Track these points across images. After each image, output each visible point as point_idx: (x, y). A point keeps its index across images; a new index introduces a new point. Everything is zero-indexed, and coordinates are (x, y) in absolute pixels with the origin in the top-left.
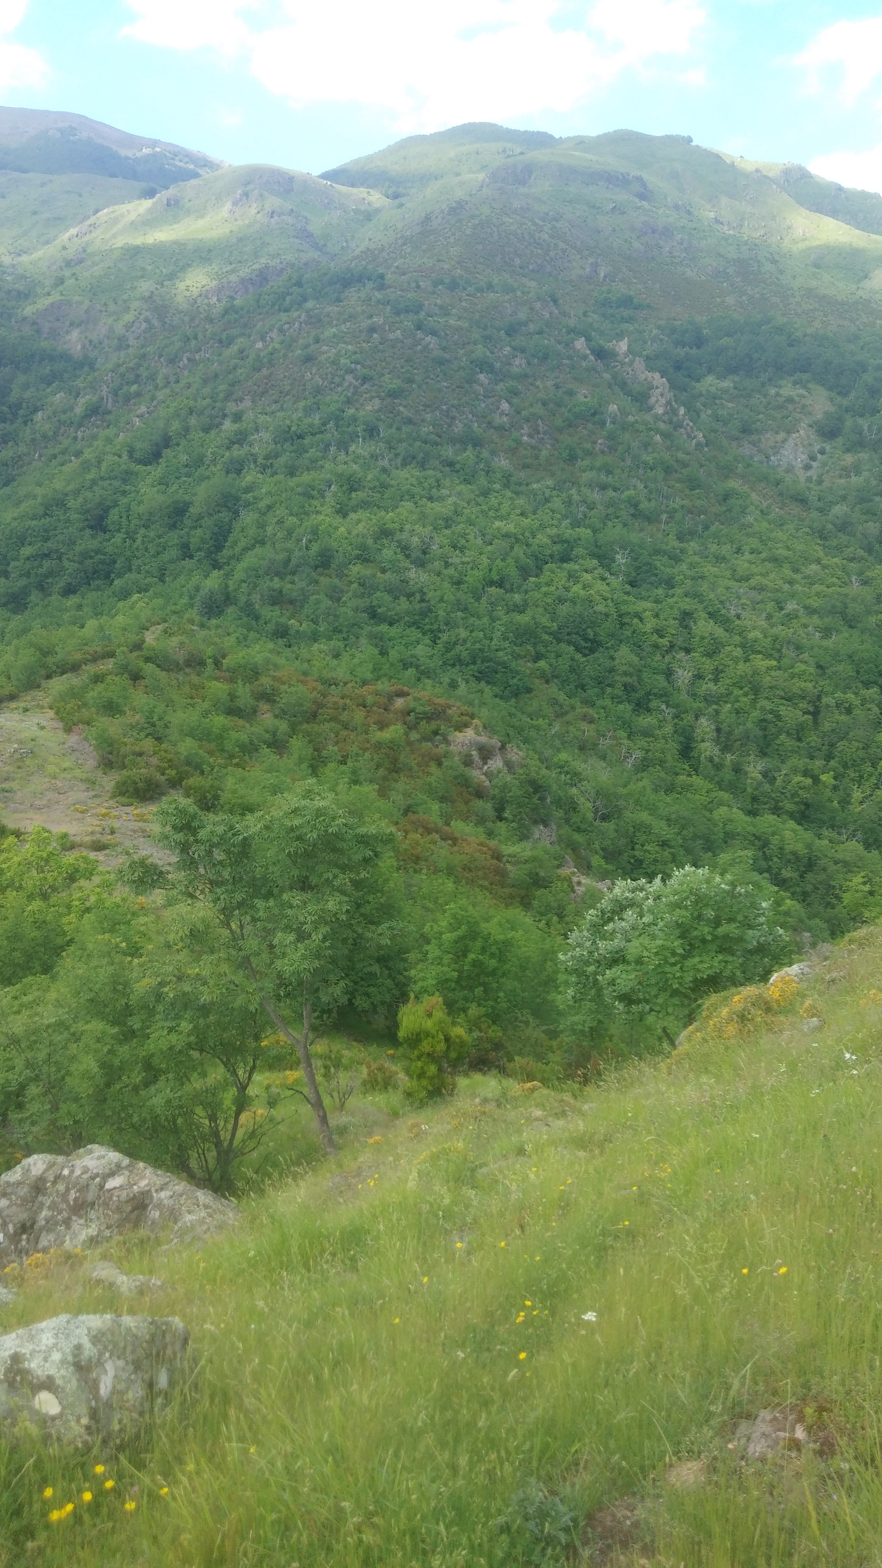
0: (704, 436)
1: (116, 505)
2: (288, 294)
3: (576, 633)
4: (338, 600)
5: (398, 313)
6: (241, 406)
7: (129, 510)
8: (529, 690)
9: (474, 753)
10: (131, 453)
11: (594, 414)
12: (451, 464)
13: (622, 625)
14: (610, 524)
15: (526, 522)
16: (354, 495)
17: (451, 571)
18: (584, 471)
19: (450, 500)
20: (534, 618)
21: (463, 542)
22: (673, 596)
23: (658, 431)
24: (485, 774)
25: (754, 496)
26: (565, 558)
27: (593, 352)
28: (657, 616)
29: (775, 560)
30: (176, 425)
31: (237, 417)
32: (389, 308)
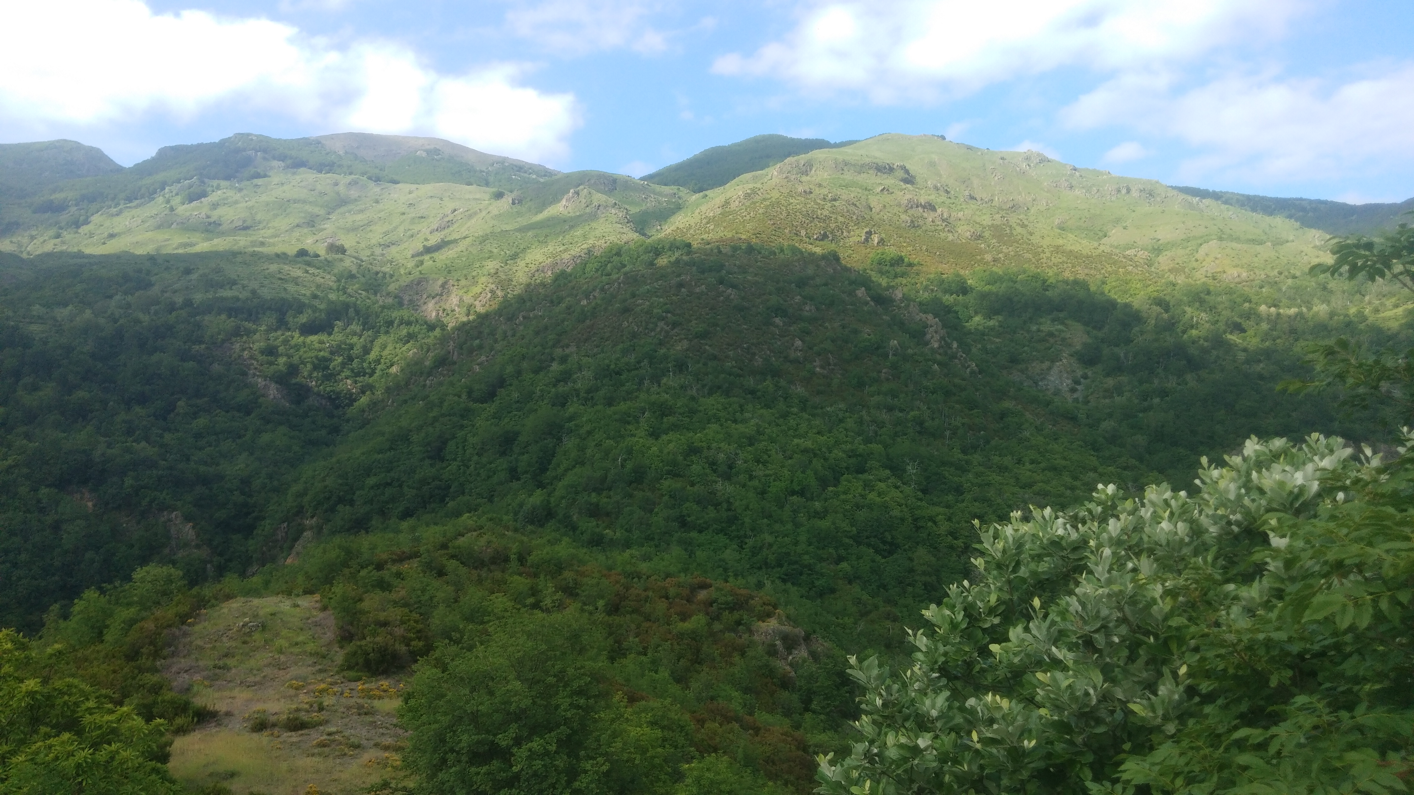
0: (976, 366)
1: (454, 437)
2: (609, 262)
3: (875, 537)
4: (651, 511)
5: (703, 272)
6: (567, 351)
7: (465, 440)
8: (833, 591)
9: (778, 642)
10: (470, 393)
11: (877, 348)
12: (753, 392)
13: (918, 528)
14: (899, 440)
15: (822, 439)
16: (665, 420)
17: (755, 483)
18: (873, 396)
19: (753, 422)
20: (834, 523)
21: (765, 457)
22: (963, 501)
23: (935, 361)
24: (791, 665)
25: (1028, 415)
26: (861, 470)
27: (873, 299)
28: (949, 519)
29: (1054, 469)
30: (510, 369)
31: (564, 360)
32: (694, 268)
